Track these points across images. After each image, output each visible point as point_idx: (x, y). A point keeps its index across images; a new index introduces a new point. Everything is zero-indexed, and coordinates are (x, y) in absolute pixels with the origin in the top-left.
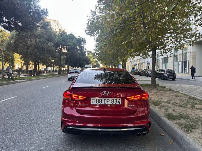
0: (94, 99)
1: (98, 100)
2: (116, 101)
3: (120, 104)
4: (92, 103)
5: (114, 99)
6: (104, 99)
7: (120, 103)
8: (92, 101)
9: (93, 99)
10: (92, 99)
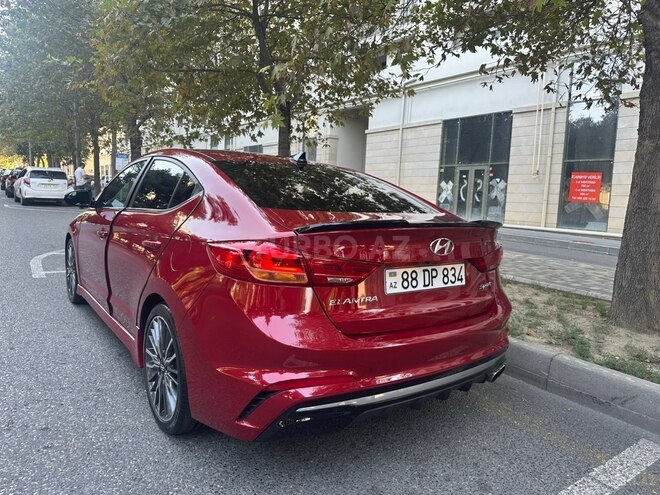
0: (395, 274)
1: (405, 276)
2: (454, 275)
3: (464, 283)
4: (389, 291)
5: (449, 267)
6: (424, 271)
7: (461, 280)
8: (389, 280)
9: (391, 275)
10: (388, 272)
